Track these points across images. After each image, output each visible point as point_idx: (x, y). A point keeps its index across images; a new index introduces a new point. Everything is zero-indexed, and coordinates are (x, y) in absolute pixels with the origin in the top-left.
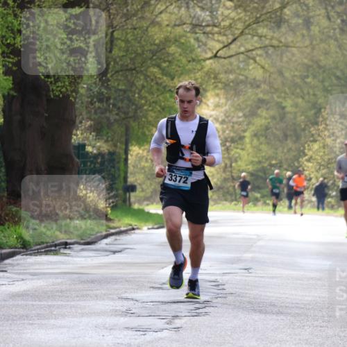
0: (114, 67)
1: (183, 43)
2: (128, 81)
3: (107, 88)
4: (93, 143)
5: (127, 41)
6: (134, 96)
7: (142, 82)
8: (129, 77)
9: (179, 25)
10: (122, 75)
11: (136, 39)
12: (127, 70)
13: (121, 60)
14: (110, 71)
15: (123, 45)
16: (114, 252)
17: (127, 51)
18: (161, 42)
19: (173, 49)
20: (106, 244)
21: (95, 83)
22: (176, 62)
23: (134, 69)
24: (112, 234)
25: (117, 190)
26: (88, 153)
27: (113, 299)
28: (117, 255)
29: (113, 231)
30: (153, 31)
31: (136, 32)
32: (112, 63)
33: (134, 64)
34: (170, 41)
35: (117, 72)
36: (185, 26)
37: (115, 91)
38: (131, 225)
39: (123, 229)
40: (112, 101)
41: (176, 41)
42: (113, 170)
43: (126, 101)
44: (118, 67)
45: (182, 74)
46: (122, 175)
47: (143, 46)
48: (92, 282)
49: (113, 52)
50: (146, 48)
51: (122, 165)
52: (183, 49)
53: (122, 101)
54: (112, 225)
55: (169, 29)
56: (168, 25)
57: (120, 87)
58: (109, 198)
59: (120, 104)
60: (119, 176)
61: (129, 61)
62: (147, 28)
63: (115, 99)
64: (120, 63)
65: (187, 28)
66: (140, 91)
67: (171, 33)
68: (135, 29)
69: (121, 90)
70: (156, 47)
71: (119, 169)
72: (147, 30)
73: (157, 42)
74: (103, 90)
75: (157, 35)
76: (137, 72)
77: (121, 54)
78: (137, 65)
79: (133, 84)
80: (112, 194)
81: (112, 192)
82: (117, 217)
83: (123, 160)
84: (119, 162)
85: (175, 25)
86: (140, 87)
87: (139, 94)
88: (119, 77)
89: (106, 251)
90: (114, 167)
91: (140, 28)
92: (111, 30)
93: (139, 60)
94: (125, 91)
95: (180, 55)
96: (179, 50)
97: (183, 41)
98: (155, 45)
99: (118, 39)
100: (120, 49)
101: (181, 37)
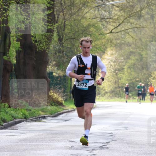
0: (65, 37)
1: (96, 27)
2: (72, 44)
3: (63, 47)
4: (56, 71)
5: (71, 26)
6: (74, 50)
7: (78, 44)
8: (72, 42)
9: (94, 19)
10: (69, 41)
11: (75, 25)
12: (71, 39)
13: (69, 34)
14: (64, 39)
15: (69, 27)
16: (66, 121)
17: (71, 30)
18: (86, 26)
19: (92, 29)
20: (62, 117)
21: (57, 45)
22: (93, 35)
23: (75, 38)
24: (65, 112)
25: (67, 93)
26: (54, 76)
27: (65, 142)
28: (67, 122)
29: (65, 111)
30: (83, 21)
31: (75, 22)
32: (65, 36)
33: (74, 36)
34: (90, 26)
35: (67, 40)
36: (97, 19)
37: (66, 48)
38: (73, 108)
39: (70, 110)
40: (64, 53)
41: (93, 25)
42: (65, 83)
43: (71, 53)
44: (67, 38)
45: (96, 40)
46: (69, 86)
47: (78, 28)
48: (56, 134)
49: (65, 31)
50: (80, 29)
51: (69, 81)
52: (96, 29)
53: (69, 53)
54: (65, 108)
55: (90, 20)
56: (89, 19)
57: (68, 47)
58: (64, 96)
59: (68, 54)
60: (68, 86)
61: (72, 35)
62: (80, 20)
63: (66, 52)
64: (68, 35)
65: (98, 20)
66: (77, 48)
67: (91, 22)
68: (75, 20)
69: (69, 48)
70: (84, 28)
71: (68, 83)
72: (80, 21)
73: (85, 26)
74: (60, 48)
75: (85, 23)
76: (76, 40)
77: (69, 31)
78: (76, 37)
79: (74, 45)
80: (64, 94)
81: (65, 93)
82: (67, 105)
83: (69, 79)
84: (68, 80)
85: (93, 18)
86: (77, 46)
87: (77, 49)
88: (68, 42)
89: (62, 120)
90: (65, 82)
91: (77, 20)
92: (64, 21)
93: (77, 34)
94: (70, 48)
95: (95, 32)
96: (95, 30)
97: (96, 25)
98: (84, 27)
99: (67, 25)
100: (68, 29)
101: (95, 23)
